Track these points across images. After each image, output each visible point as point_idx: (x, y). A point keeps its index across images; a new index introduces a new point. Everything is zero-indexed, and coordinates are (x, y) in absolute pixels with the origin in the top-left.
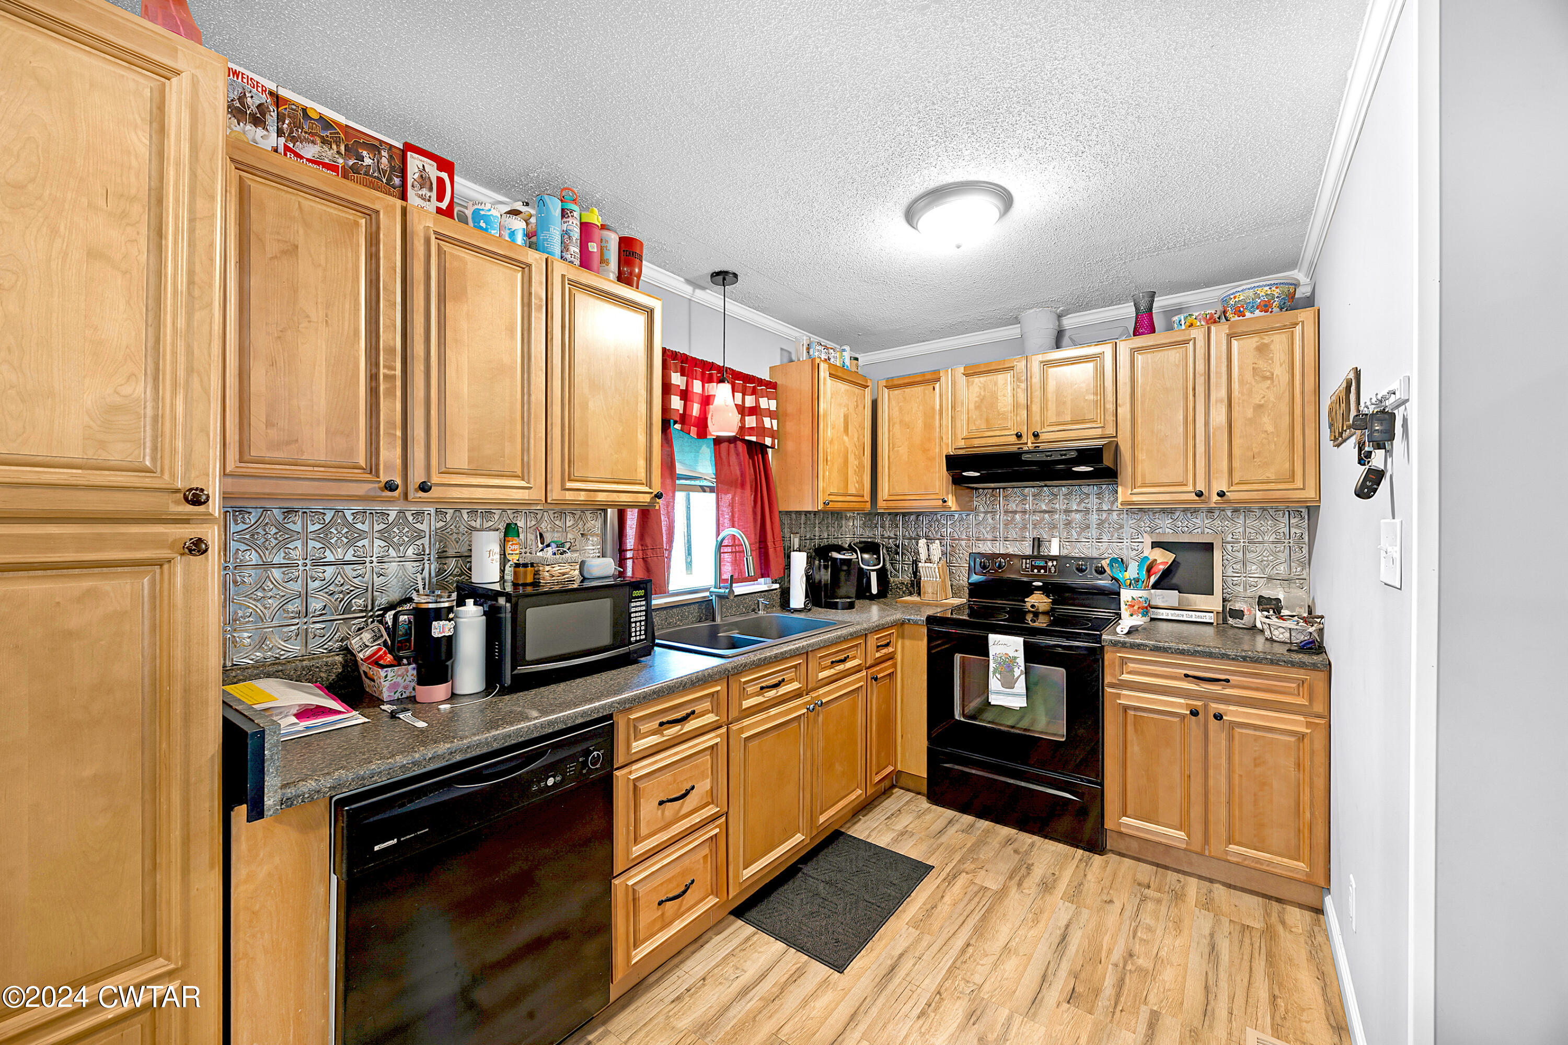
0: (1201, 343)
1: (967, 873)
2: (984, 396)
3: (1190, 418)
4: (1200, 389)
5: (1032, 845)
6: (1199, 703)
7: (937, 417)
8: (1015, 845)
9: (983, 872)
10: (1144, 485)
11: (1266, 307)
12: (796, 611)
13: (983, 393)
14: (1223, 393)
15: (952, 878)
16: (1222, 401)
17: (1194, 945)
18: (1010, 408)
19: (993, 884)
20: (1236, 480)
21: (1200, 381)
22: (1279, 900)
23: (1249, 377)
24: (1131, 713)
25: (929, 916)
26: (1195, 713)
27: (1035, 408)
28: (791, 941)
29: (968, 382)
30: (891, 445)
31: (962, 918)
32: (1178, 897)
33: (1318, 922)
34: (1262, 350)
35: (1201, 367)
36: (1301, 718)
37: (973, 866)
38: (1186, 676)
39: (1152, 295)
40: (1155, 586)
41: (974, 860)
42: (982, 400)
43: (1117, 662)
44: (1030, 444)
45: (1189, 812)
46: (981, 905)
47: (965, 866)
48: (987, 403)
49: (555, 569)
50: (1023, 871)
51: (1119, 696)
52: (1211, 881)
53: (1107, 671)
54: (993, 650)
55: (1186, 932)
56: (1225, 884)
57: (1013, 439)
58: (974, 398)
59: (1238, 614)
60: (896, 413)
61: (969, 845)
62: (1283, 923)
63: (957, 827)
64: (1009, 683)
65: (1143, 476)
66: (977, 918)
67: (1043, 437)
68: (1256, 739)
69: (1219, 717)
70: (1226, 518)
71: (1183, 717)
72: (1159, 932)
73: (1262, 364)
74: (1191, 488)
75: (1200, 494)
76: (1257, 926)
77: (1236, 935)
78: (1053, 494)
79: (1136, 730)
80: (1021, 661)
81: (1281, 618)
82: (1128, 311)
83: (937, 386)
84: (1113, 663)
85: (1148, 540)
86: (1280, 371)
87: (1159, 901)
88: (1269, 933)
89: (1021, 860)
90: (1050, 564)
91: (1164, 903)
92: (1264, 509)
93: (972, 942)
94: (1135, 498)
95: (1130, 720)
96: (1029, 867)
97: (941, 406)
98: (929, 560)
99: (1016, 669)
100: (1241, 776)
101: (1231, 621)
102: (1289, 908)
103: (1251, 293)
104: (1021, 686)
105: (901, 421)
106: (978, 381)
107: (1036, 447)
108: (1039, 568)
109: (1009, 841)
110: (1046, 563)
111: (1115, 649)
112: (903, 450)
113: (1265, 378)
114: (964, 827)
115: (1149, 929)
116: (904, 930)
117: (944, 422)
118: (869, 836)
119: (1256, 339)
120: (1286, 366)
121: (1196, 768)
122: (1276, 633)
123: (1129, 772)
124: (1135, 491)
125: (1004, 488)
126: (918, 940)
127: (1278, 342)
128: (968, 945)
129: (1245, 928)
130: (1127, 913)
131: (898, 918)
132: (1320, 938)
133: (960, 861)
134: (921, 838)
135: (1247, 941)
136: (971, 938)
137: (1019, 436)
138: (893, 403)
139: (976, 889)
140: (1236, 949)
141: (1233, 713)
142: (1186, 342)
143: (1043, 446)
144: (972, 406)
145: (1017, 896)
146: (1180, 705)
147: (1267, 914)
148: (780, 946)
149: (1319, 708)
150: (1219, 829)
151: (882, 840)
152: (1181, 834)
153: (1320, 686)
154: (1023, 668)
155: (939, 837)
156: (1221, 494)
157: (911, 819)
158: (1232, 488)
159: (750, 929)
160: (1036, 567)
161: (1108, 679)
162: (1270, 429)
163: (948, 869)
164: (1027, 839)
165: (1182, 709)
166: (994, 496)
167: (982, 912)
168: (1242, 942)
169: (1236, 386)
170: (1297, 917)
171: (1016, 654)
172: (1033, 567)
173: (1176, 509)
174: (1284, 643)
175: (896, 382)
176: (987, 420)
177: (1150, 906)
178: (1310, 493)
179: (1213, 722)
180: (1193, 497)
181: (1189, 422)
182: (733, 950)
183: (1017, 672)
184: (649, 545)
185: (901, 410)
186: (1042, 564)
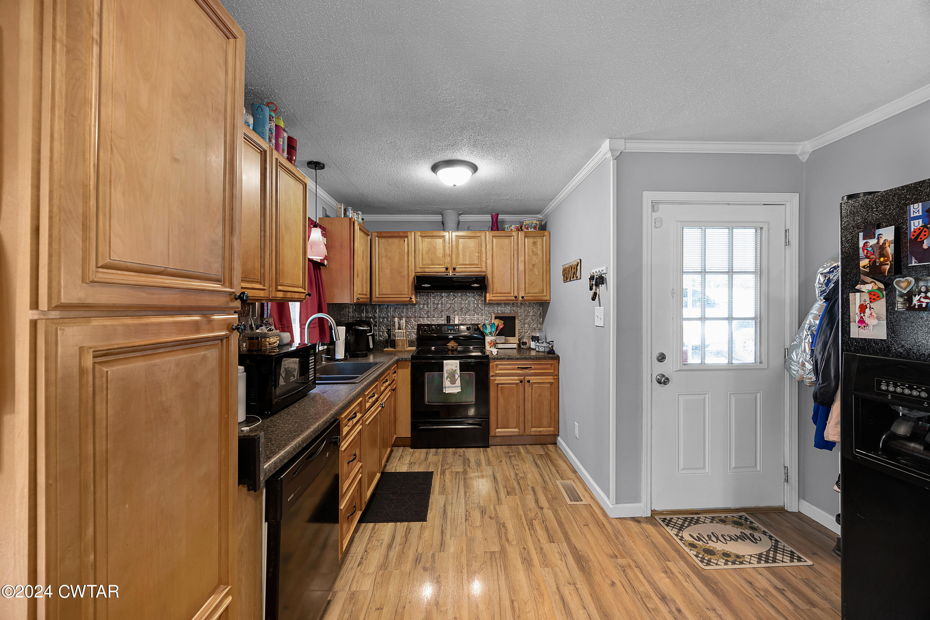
0: (516, 238)
1: (448, 469)
2: (430, 248)
3: (512, 267)
4: (516, 256)
5: (464, 452)
6: (522, 378)
7: (406, 256)
8: (458, 454)
9: (453, 467)
10: (496, 293)
11: (535, 228)
12: (338, 360)
13: (429, 247)
14: (523, 258)
15: (443, 473)
16: (522, 261)
17: (531, 465)
18: (441, 255)
19: (460, 469)
20: (527, 292)
21: (516, 252)
22: (544, 444)
23: (531, 253)
24: (500, 386)
25: (445, 489)
26: (521, 382)
27: (454, 256)
28: (395, 520)
29: (422, 240)
30: (380, 268)
31: (457, 485)
32: (519, 453)
33: (556, 447)
34: (535, 243)
35: (516, 247)
36: (552, 377)
37: (448, 466)
38: (518, 368)
39: (498, 215)
40: (497, 335)
41: (447, 464)
42: (429, 250)
43: (495, 366)
44: (451, 273)
45: (519, 420)
46: (461, 478)
47: (445, 467)
48: (432, 250)
49: (271, 340)
50: (467, 462)
51: (495, 380)
52: (525, 445)
53: (491, 370)
54: (445, 368)
55: (527, 462)
56: (529, 445)
57: (444, 270)
58: (425, 249)
59: (525, 343)
60: (383, 251)
61: (441, 460)
62: (549, 450)
63: (431, 455)
64: (453, 382)
65: (496, 290)
66: (462, 483)
67: (457, 270)
68: (539, 387)
69: (529, 381)
70: (518, 307)
71: (517, 384)
72: (520, 465)
73: (534, 249)
74: (512, 295)
75: (516, 297)
76: (543, 453)
77: (539, 458)
78: (455, 296)
79: (501, 393)
80: (458, 371)
81: (539, 343)
82: (488, 218)
83: (406, 240)
84: (493, 366)
85: (493, 316)
86: (539, 252)
87: (515, 456)
88: (547, 455)
89: (464, 458)
90: (456, 328)
91: (516, 456)
92: (530, 303)
93: (466, 491)
94: (493, 298)
95: (499, 388)
96: (468, 460)
97: (408, 250)
98: (399, 329)
99: (456, 375)
100: (535, 402)
101: (522, 346)
102: (548, 445)
103: (531, 222)
104: (458, 382)
105: (386, 256)
106: (427, 240)
107: (454, 274)
108: (451, 330)
109: (454, 454)
110: (454, 327)
111: (494, 361)
112: (387, 271)
113: (536, 254)
114: (434, 454)
115: (517, 465)
116: (439, 497)
117: (410, 259)
118: (396, 470)
119: (533, 239)
120: (541, 251)
121: (521, 402)
122: (540, 348)
123: (499, 410)
124: (494, 295)
125: (432, 293)
126: (447, 499)
127: (539, 241)
128: (466, 492)
129: (541, 455)
130: (508, 463)
131: (433, 494)
132: (559, 451)
133: (441, 466)
134: (419, 463)
135: (543, 459)
136: (465, 490)
137: (447, 269)
138: (381, 246)
139: (455, 474)
140: (542, 461)
141: (533, 379)
142: (511, 236)
143: (457, 274)
144: (424, 252)
145: (471, 470)
146: (516, 380)
147: (544, 449)
148: (391, 525)
149: (556, 373)
150: (529, 424)
151: (404, 469)
152: (517, 430)
153: (557, 364)
154: (459, 374)
155: (427, 460)
156: (523, 297)
157: (410, 458)
158: (526, 295)
159: (371, 525)
160: (450, 329)
161: (491, 374)
162: (537, 273)
163: (439, 471)
164: (461, 450)
165: (517, 381)
166: (427, 296)
167: (463, 480)
168: (542, 459)
169: (526, 256)
170: (551, 447)
171: (456, 369)
172: (448, 330)
173: (502, 303)
174: (543, 352)
175: (383, 235)
176: (432, 260)
177: (513, 458)
178: (547, 298)
179: (527, 384)
180: (514, 298)
181: (512, 269)
182: (370, 535)
183: (457, 376)
184: (286, 324)
185: (386, 250)
186: (452, 328)
